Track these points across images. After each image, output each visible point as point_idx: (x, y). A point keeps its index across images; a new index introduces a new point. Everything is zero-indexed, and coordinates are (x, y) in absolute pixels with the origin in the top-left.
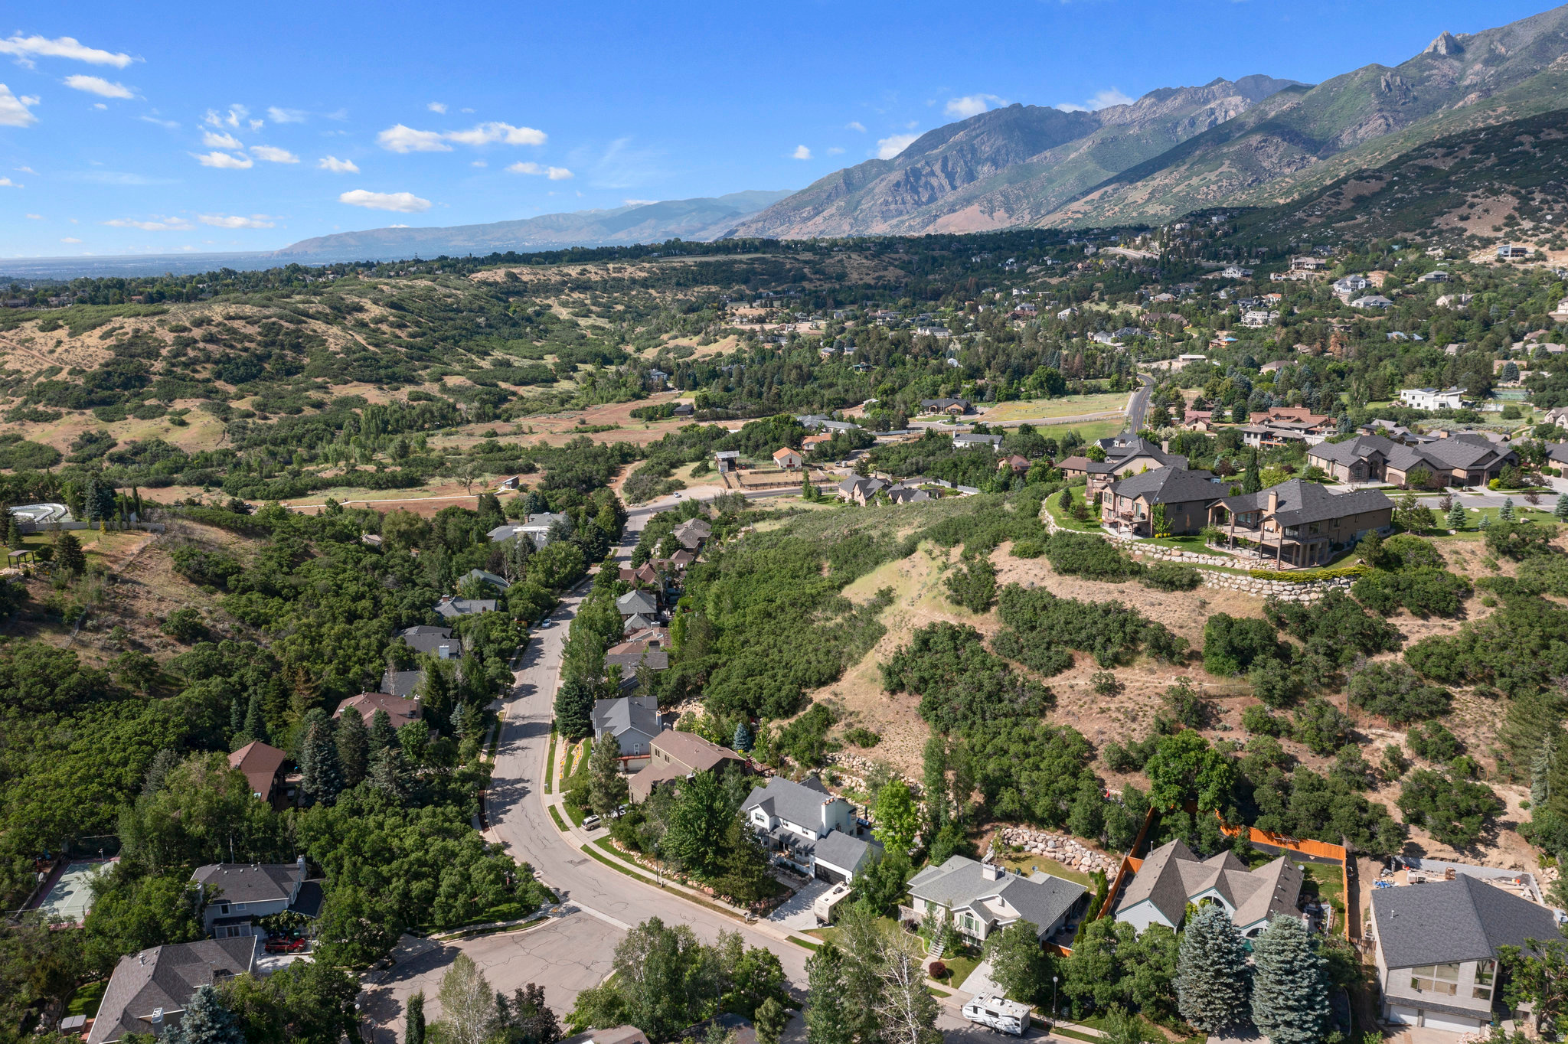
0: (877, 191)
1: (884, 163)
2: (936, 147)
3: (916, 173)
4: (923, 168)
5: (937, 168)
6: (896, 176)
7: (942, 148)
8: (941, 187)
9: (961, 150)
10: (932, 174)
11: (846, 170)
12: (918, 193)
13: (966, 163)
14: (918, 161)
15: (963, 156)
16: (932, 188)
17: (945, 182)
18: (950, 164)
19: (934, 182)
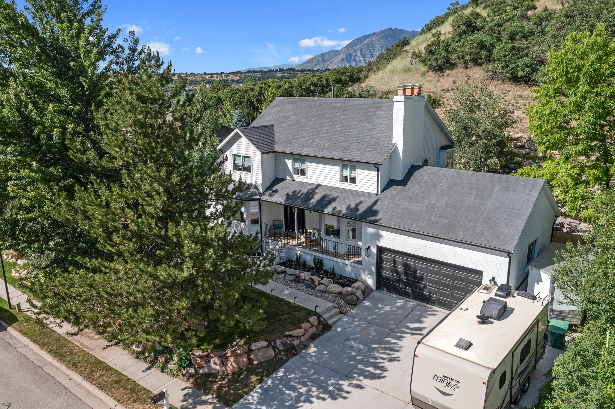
0: (334, 62)
1: (337, 51)
2: (358, 45)
3: (350, 55)
4: (353, 53)
5: (358, 53)
6: (342, 56)
7: (360, 45)
8: (360, 60)
9: (368, 46)
10: (356, 55)
11: (322, 54)
12: (351, 63)
13: (370, 51)
14: (350, 50)
15: (369, 48)
16: (357, 61)
17: (362, 59)
18: (363, 51)
19: (357, 58)
